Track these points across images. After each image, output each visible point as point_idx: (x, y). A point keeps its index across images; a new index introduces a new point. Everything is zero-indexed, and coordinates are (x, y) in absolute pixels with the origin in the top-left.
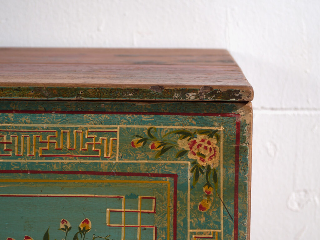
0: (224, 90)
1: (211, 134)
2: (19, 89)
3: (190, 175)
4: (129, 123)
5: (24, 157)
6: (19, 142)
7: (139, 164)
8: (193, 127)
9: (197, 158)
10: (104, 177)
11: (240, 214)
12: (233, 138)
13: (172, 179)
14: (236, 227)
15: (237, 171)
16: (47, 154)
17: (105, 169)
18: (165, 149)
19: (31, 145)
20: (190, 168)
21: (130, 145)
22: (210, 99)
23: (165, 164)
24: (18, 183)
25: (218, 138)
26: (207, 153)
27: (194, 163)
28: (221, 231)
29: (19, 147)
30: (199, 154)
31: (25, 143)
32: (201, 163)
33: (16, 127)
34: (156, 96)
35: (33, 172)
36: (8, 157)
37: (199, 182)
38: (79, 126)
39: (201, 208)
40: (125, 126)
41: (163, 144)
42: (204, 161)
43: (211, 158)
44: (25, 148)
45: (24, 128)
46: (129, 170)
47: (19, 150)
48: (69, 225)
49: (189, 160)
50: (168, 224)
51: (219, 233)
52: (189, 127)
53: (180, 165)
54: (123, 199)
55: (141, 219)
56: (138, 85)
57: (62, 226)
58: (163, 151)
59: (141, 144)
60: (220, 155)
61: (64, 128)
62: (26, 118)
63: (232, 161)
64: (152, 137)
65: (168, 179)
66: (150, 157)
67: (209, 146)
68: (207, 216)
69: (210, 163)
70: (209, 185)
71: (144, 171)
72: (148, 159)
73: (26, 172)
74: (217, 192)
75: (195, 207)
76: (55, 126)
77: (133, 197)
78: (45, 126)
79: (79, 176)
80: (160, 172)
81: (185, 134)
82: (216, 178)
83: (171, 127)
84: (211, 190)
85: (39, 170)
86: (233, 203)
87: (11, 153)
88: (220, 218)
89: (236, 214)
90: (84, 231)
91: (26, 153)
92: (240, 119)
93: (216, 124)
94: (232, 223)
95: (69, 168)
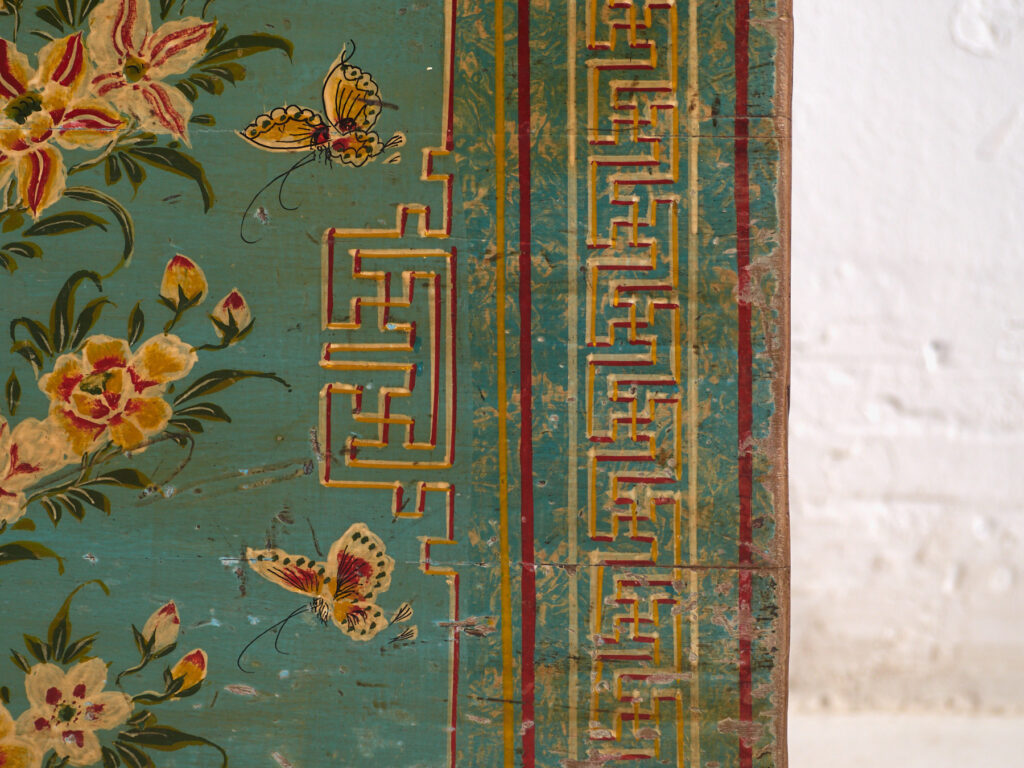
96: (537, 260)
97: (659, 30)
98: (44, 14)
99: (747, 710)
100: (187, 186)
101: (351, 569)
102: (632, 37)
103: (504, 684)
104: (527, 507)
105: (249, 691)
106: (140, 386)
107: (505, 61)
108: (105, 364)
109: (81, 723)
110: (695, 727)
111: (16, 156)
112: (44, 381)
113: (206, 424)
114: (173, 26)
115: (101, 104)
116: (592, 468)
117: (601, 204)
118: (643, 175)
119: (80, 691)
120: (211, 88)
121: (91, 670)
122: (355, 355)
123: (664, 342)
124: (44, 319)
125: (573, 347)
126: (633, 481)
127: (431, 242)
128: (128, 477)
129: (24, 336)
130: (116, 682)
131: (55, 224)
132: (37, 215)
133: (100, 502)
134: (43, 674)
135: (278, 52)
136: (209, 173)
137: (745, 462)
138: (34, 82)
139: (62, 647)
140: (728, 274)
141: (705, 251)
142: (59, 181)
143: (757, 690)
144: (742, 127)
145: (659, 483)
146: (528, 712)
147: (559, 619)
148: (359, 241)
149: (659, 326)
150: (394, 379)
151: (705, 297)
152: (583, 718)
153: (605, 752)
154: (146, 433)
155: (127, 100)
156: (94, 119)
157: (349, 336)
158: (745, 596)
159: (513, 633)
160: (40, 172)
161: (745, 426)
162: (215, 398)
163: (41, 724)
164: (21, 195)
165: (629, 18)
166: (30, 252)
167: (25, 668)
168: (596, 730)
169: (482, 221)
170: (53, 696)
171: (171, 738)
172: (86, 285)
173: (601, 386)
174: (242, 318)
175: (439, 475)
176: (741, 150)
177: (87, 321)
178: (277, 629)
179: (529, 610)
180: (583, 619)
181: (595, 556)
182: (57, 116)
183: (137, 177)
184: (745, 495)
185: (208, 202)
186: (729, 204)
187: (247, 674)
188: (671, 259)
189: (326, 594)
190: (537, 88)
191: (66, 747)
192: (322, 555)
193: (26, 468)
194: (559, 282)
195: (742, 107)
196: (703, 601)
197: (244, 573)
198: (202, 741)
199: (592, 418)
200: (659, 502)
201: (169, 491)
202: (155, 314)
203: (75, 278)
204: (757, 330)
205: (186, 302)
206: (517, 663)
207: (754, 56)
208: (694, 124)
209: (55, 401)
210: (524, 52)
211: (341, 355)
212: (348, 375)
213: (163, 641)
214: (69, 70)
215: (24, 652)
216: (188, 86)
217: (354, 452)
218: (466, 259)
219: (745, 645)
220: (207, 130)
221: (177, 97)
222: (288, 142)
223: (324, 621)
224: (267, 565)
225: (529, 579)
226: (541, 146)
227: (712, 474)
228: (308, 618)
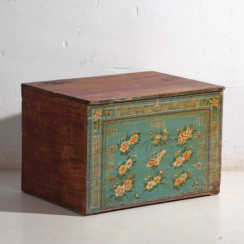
0: (220, 88)
1: (216, 98)
2: (183, 92)
3: (212, 109)
4: (201, 98)
5: (181, 108)
6: (181, 105)
7: (203, 107)
8: (213, 97)
9: (213, 104)
10: (196, 111)
11: (221, 117)
12: (220, 99)
13: (209, 110)
14: (220, 120)
15: (221, 107)
16: (186, 107)
17: (196, 109)
18: (208, 103)
19: (183, 105)
20: (212, 107)
21: (201, 103)
22: (218, 90)
23: (208, 107)
24: (180, 115)
25: (217, 99)
26: (215, 103)
27: (213, 106)
28: (218, 121)
29: (181, 106)
30: (214, 103)
31: (182, 105)
32: (214, 106)
33: (180, 102)
34: (208, 91)
35: (183, 112)
36: (178, 109)
37: (214, 110)
38: (192, 100)
39: (214, 116)
40: (200, 99)
41: (207, 102)
42: (215, 105)
43: (216, 104)
44: (182, 106)
45: (182, 101)
46: (201, 109)
47: (181, 107)
48: (189, 124)
49: (212, 105)
50: (208, 121)
51: (217, 122)
52: (212, 97)
53: (210, 107)
54: (200, 116)
55: (203, 120)
56: (204, 89)
57: (188, 124)
58: (207, 104)
59: (203, 102)
60: (218, 103)
61: (189, 101)
62: (182, 99)
63: (220, 104)
64: (205, 100)
65: (208, 110)
66: (205, 105)
67: (216, 101)
68: (215, 118)
69: (216, 105)
70: (216, 111)
71: (204, 109)
72: (205, 106)
73: (182, 112)
74: (217, 112)
75: (213, 116)
76: (188, 100)
77: (201, 115)
78: (186, 100)
79: (192, 112)
80: (207, 109)
81: (211, 99)
82: (217, 109)
83: (209, 98)
84: (216, 112)
85: (184, 111)
86: (220, 114)
87: (179, 108)
88: (217, 118)
89: (220, 117)
90: (192, 125)
91: (182, 107)
92: (221, 94)
93: (217, 96)
94: (220, 119)
95: (190, 110)
96: (209, 143)
97: (216, 127)
98: (184, 130)
99: (219, 171)
100: (191, 140)
101: (199, 165)
102: (215, 128)
103: (207, 171)
104: (208, 159)
105: (193, 174)
106: (188, 154)
107: (208, 130)
108: (187, 153)
109: (185, 178)
110: (217, 173)
111: (182, 140)
112: (183, 155)
113: (192, 156)
114: (191, 130)
115: (187, 136)
116: (212, 156)
117: (213, 139)
118: (215, 136)
119: (184, 176)
120: (193, 134)
121: (185, 174)
122: (200, 151)
123: (216, 147)
124: (183, 151)
125: (211, 148)
126: (214, 157)
127: (204, 142)
128: (187, 161)
129: (182, 152)
130: (186, 175)
131: (184, 144)
132: (183, 144)
133: (186, 162)
134: (183, 175)
135: (196, 131)
136: (193, 139)
137: (220, 154)
138: (183, 135)
139: (184, 173)
140: (219, 142)
141: (218, 141)
142: (185, 141)
143: (220, 170)
144: (220, 133)
145: (215, 157)
146: (208, 173)
147: (210, 166)
148: (200, 143)
149: (216, 146)
150: (201, 152)
151: (218, 144)
152: (211, 173)
153: (212, 175)
154: (189, 157)
155: (188, 135)
156: (186, 137)
157: (200, 149)
158: (220, 163)
159: (207, 168)
160: (184, 140)
161: (220, 152)
162: (192, 155)
163: (182, 178)
164: (182, 142)
165: (215, 126)
166: (183, 146)
167: (181, 174)
168: (212, 174)
169: (207, 141)
170: (183, 176)
171: (189, 178)
172: (186, 148)
173: (212, 151)
174: (194, 149)
175: (204, 158)
176: (220, 134)
177: (186, 151)
178: (195, 170)
179: (208, 166)
180: (211, 166)
181: (212, 162)
182: (185, 137)
183: (189, 140)
184: (220, 157)
185: (192, 141)
186: (219, 138)
187: (193, 173)
188: (216, 142)
189: (198, 167)
190: (210, 132)
191: (183, 179)
192: (198, 164)
193: (182, 161)
194: (210, 144)
195: (220, 131)
196: (217, 164)
197: (193, 166)
198: (191, 178)
199: (212, 153)
200: (215, 158)
201: (190, 161)
202: (189, 149)
203: (185, 148)
204: (221, 145)
205: (191, 148)
206: (207, 170)
207: (221, 128)
208: (218, 133)
209: (184, 156)
210: (209, 129)
211: (199, 151)
212: (199, 152)
213: (189, 171)
214: (185, 134)
215: (182, 173)
216: (191, 134)
217: (200, 157)
218: (206, 143)
219: (219, 167)
220: (192, 137)
221: (191, 135)
222: (197, 137)
223: (198, 169)
224: (195, 165)
225: (208, 164)
226: (210, 135)
227: (218, 156)
228: (197, 169)
